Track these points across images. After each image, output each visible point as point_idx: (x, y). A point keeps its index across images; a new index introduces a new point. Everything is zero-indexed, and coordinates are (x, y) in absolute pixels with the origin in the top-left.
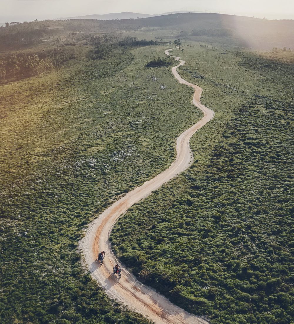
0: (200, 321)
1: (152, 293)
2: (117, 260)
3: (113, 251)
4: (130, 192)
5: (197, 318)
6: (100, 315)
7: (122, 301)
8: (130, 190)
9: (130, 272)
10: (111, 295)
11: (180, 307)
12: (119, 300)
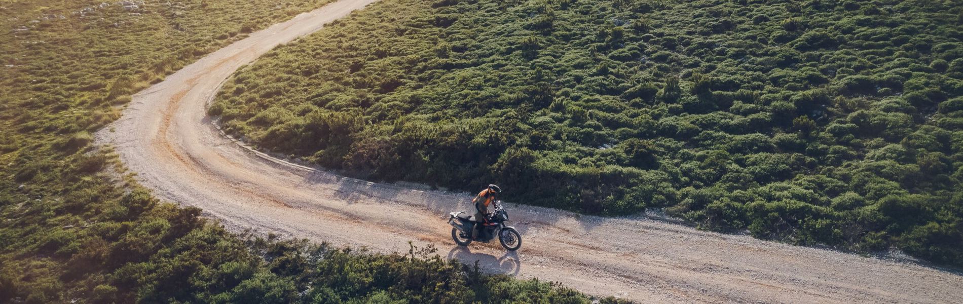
0: (650, 228)
1: (416, 195)
2: (249, 148)
3: (228, 133)
4: (258, 32)
5: (633, 222)
6: (207, 296)
7: (301, 237)
8: (259, 29)
9: (312, 164)
10: (247, 231)
11: (549, 206)
12: (285, 238)
